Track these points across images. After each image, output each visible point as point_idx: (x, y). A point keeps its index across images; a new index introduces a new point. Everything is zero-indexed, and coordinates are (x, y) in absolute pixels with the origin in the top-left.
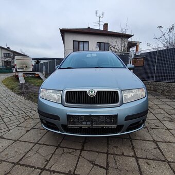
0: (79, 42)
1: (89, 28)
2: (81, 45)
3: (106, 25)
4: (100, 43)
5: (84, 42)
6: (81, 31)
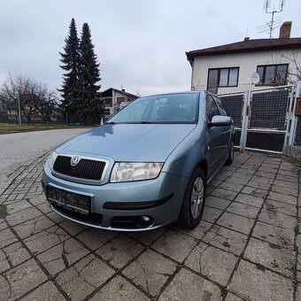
0: (219, 70)
1: (247, 39)
2: (224, 76)
3: (286, 27)
4: (265, 67)
5: (229, 69)
6: (224, 49)
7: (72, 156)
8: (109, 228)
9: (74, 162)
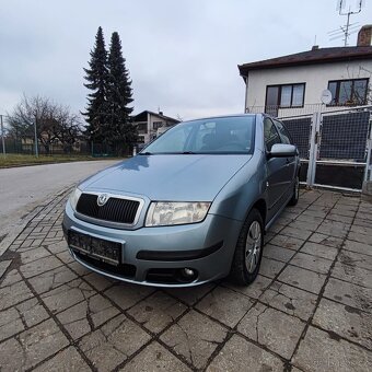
0: (280, 86)
1: (315, 48)
2: (286, 94)
3: (364, 32)
4: (339, 82)
5: (293, 85)
7: (99, 194)
8: (144, 283)
9: (102, 201)
